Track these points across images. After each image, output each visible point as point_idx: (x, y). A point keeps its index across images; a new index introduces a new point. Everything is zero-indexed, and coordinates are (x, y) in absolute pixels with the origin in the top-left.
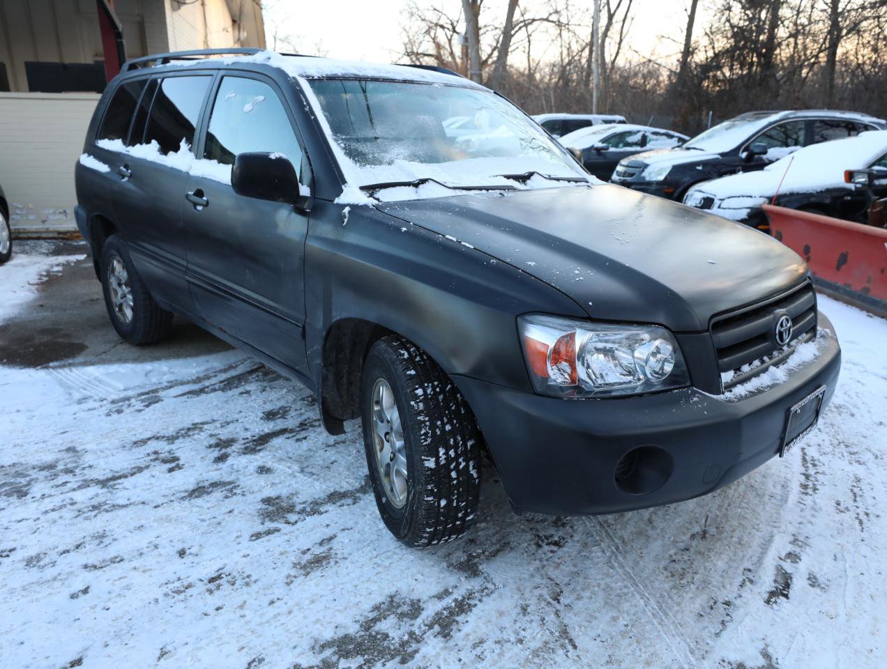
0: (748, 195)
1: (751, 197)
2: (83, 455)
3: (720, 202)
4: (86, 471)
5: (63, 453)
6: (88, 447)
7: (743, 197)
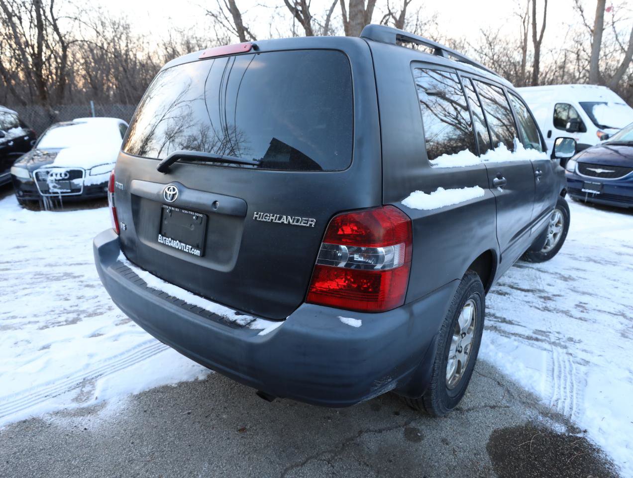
0: (106, 163)
1: (107, 164)
2: (620, 330)
3: (89, 171)
4: (627, 323)
5: (630, 337)
6: (613, 332)
7: (104, 164)
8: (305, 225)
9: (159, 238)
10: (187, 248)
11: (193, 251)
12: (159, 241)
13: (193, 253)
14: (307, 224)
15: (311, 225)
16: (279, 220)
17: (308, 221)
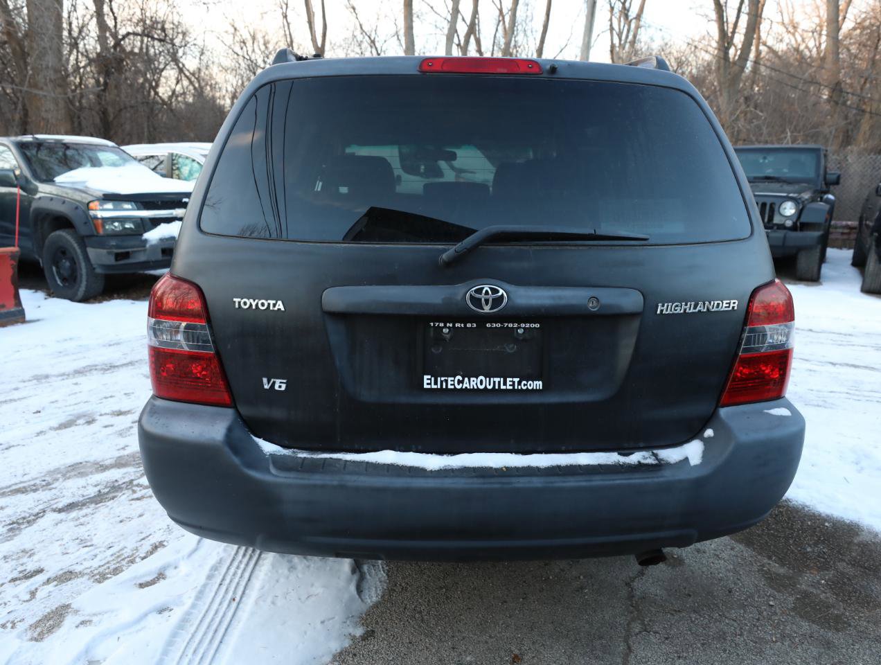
8: (727, 309)
9: (426, 381)
10: (508, 383)
11: (525, 385)
12: (426, 386)
13: (525, 388)
14: (729, 307)
15: (733, 307)
16: (695, 308)
17: (729, 303)
